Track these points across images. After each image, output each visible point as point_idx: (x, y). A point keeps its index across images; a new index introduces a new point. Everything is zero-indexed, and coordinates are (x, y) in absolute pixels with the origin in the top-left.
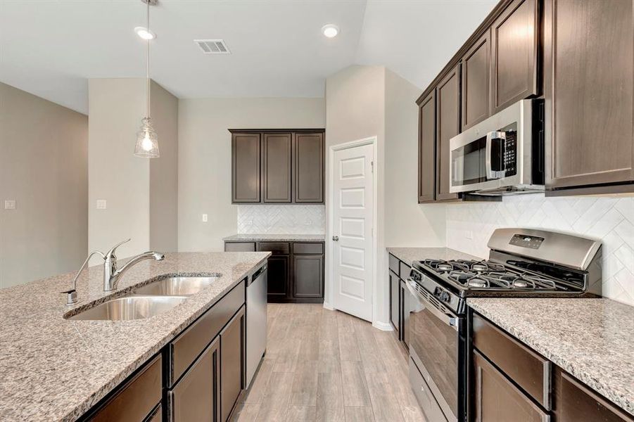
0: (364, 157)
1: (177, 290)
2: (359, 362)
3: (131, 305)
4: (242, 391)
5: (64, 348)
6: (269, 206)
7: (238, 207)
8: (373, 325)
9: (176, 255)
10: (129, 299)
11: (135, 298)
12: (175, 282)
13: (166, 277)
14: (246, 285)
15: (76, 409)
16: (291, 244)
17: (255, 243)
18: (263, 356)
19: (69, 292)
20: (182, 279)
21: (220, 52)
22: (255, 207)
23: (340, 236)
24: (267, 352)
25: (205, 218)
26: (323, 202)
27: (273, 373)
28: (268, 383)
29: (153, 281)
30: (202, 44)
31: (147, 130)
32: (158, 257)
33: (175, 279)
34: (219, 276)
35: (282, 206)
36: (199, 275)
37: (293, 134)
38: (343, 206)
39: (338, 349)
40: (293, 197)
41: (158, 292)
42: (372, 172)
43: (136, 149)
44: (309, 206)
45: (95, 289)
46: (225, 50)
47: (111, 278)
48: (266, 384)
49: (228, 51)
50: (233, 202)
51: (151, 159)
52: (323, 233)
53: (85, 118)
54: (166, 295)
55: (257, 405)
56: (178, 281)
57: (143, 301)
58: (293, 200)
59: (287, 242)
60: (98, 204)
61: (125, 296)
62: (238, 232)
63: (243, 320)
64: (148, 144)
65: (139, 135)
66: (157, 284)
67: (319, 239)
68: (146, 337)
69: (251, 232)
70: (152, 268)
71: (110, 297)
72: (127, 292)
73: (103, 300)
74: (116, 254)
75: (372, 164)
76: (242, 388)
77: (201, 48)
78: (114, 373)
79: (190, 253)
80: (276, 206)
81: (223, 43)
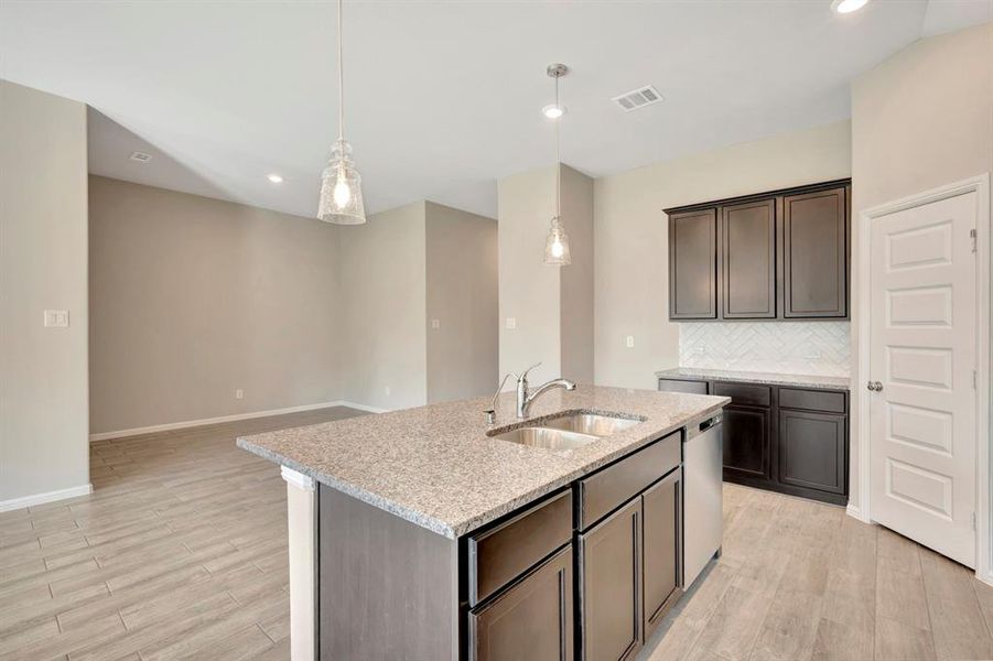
0: (950, 221)
1: (591, 429)
2: (924, 631)
3: (543, 436)
4: (678, 589)
5: (490, 459)
6: (732, 325)
7: (680, 325)
8: (978, 576)
9: (592, 389)
10: (540, 430)
11: (546, 430)
12: (588, 419)
13: (579, 412)
14: (683, 439)
15: (503, 506)
16: (774, 391)
17: (707, 384)
18: (716, 556)
19: (490, 412)
20: (596, 417)
21: (651, 102)
22: (707, 325)
23: (886, 383)
24: (724, 554)
25: (630, 341)
26: (846, 316)
27: (733, 588)
28: (721, 598)
29: (565, 414)
30: (623, 102)
31: (556, 232)
32: (570, 387)
33: (588, 417)
34: (643, 419)
35: (759, 325)
36: (617, 416)
37: (780, 200)
38: (894, 323)
39: (874, 592)
40: (779, 309)
41: (568, 427)
42: (975, 250)
43: (546, 255)
44: (813, 323)
45: (510, 414)
46: (656, 98)
47: (524, 405)
48: (718, 597)
49: (660, 99)
50: (672, 319)
51: (562, 268)
52: (846, 375)
53: (494, 223)
54: (578, 432)
55: (700, 621)
56: (592, 419)
57: (553, 433)
58: (780, 314)
59: (768, 385)
60: (508, 324)
61: (537, 426)
62: (681, 365)
63: (679, 489)
64: (558, 249)
65: (547, 240)
66: (569, 418)
67: (838, 385)
68: (557, 467)
69: (701, 366)
70: (564, 401)
71: (523, 424)
72: (539, 422)
73: (517, 426)
74: (528, 379)
75: (974, 234)
76: (677, 584)
77: (622, 106)
78: (530, 488)
79: (607, 388)
80: (745, 325)
81: (652, 90)
